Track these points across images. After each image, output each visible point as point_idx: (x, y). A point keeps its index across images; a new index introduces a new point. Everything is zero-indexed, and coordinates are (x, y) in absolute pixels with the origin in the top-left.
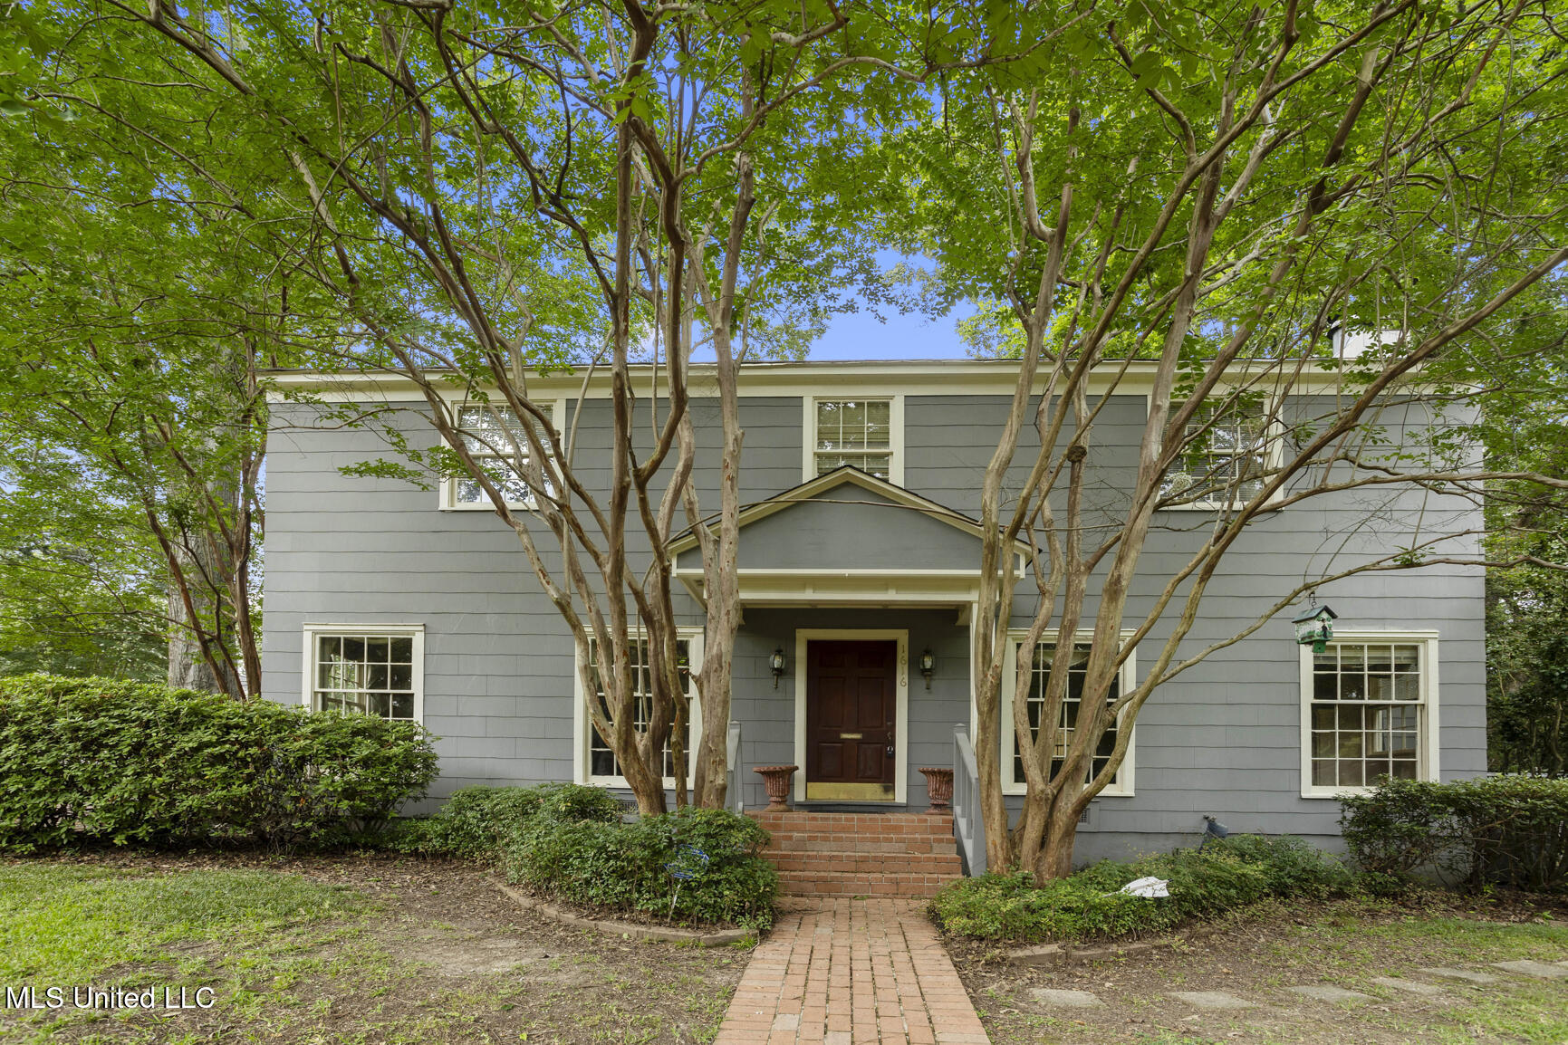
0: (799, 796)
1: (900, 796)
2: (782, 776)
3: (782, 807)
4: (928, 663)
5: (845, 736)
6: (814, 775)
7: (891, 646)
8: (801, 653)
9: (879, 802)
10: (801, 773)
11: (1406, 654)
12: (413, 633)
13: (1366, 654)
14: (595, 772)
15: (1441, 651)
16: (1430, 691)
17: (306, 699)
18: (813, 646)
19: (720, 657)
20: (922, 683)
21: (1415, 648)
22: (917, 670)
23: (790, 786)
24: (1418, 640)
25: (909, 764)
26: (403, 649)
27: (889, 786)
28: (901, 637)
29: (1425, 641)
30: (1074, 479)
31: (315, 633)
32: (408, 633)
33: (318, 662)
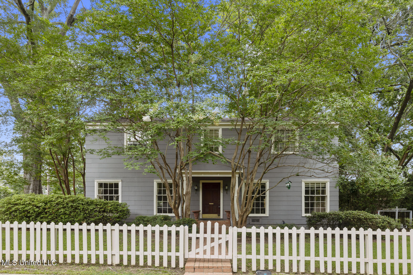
0: (201, 217)
1: (221, 217)
2: (197, 213)
3: (197, 219)
4: (227, 188)
5: (210, 204)
6: (204, 213)
7: (220, 183)
8: (201, 186)
9: (217, 218)
10: (201, 212)
11: (324, 185)
12: (119, 182)
13: (315, 185)
14: (158, 213)
15: (330, 184)
16: (328, 193)
17: (96, 197)
18: (203, 183)
19: (189, 192)
20: (225, 192)
21: (325, 183)
22: (225, 190)
23: (199, 215)
24: (326, 182)
25: (223, 210)
26: (117, 185)
27: (219, 215)
28: (221, 182)
29: (327, 182)
30: (249, 157)
31: (97, 182)
32: (118, 182)
33: (98, 189)
